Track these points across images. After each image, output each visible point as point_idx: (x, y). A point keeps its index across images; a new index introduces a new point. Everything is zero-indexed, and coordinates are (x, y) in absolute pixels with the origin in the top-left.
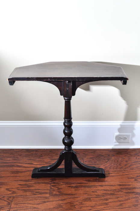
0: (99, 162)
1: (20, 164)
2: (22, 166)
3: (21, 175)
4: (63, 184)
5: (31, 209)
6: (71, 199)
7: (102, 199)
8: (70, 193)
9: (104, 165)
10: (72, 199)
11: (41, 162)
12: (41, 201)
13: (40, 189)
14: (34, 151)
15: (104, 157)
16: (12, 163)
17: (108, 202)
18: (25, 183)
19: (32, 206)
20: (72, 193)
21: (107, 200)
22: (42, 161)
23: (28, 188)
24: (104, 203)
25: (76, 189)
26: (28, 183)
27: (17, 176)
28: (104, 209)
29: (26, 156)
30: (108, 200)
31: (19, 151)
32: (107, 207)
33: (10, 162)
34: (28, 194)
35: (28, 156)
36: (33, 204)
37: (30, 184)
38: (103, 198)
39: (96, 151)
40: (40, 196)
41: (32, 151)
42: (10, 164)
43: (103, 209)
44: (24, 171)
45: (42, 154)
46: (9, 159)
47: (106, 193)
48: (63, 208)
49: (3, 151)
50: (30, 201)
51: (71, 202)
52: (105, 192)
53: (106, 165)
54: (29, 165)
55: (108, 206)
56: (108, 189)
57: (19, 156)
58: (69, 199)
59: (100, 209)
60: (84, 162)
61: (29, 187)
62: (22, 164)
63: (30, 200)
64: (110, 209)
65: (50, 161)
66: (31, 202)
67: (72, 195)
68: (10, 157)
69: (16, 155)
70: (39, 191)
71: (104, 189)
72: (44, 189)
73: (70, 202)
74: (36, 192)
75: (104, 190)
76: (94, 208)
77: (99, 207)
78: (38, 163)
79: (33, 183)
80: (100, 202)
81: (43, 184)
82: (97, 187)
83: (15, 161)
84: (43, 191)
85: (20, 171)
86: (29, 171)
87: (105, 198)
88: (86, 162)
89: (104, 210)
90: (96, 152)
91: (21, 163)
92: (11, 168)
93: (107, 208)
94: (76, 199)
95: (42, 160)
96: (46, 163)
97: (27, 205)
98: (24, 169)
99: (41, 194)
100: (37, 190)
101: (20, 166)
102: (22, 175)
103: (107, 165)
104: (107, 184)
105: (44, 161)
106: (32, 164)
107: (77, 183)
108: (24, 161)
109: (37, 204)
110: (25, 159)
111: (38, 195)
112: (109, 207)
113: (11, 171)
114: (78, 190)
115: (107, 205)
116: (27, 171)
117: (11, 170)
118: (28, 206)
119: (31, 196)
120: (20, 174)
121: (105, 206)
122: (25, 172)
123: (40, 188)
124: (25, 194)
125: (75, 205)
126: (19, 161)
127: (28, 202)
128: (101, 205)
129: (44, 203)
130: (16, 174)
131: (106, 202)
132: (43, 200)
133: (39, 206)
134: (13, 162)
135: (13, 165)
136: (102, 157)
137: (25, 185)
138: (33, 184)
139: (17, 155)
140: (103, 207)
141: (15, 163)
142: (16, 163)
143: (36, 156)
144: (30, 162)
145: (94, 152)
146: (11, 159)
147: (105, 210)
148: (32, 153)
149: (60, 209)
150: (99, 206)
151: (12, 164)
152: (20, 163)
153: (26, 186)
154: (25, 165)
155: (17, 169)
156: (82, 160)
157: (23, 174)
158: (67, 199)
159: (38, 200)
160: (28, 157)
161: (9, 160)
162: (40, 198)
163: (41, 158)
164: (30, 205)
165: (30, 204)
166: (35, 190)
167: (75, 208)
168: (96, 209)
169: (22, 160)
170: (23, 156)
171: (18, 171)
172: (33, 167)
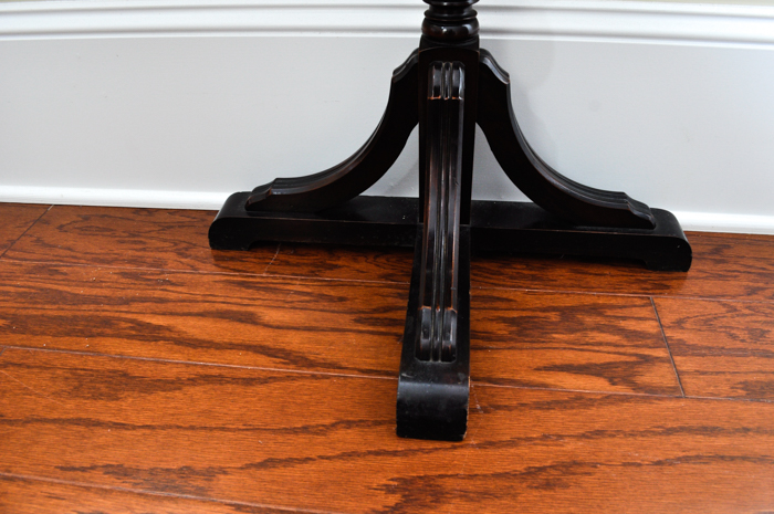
1: (164, 314)
2: (168, 329)
3: (135, 419)
11: (322, 304)
16: (110, 301)
22: (331, 299)
27: (98, 424)
31: (181, 225)
33: (95, 292)
35: (232, 259)
39: (729, 247)
42: (87, 310)
44: (171, 373)
46: (96, 271)
49: (86, 219)
54: (224, 325)
57: (170, 256)
60: (661, 325)
62: (172, 314)
65: (391, 300)
68: (109, 262)
69: (160, 244)
78: (299, 317)
83: (130, 293)
86: (208, 379)
90: (727, 252)
91: (170, 306)
92: (86, 343)
95: (333, 293)
96: (357, 321)
98: (179, 356)
101: (159, 328)
102: (142, 419)
105: (343, 299)
106: (250, 319)
108: (199, 292)
110: (205, 278)
113: (73, 370)
116: (193, 381)
117: (76, 362)
120: (131, 407)
122: (175, 384)
126: (158, 294)
130: (96, 396)
134: (119, 294)
135: (107, 322)
139: (162, 250)
141: (127, 301)
142: (136, 307)
144: (238, 299)
145: (717, 251)
146: (109, 272)
151: (108, 311)
152: (162, 307)
154: (192, 327)
155: (122, 358)
156: (644, 312)
160: (233, 264)
161: (97, 283)
163: (328, 276)
169: (182, 285)
170: (196, 258)
171: (125, 375)
172: (247, 347)
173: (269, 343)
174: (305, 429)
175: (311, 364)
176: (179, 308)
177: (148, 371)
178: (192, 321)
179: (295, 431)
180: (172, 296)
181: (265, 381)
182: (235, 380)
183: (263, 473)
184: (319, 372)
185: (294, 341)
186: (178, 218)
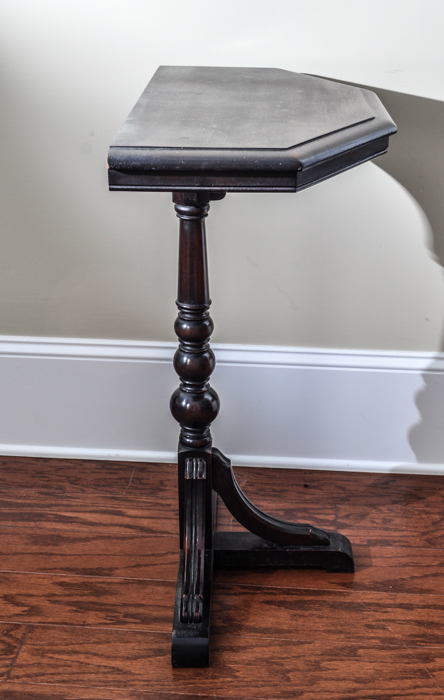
0: (405, 520)
1: (72, 511)
2: (76, 518)
3: (69, 552)
4: (242, 590)
5: (100, 675)
6: (272, 648)
7: (407, 656)
8: (269, 625)
9: (424, 534)
10: (277, 649)
11: (158, 508)
12: (144, 646)
13: (143, 605)
14: (132, 467)
15: (428, 506)
16: (38, 505)
17: (431, 665)
18: (86, 580)
19: (104, 662)
20: (280, 627)
21: (427, 658)
22: (163, 505)
23: (92, 599)
24: (414, 671)
25: (299, 612)
26: (94, 579)
27: (51, 554)
28: (411, 691)
29: (99, 486)
30: (433, 660)
31: (69, 468)
32: (428, 686)
33: (28, 501)
34: (91, 618)
35: (104, 486)
36: (108, 657)
37: (103, 585)
38: (410, 651)
40: (140, 628)
41: (125, 470)
42: (26, 510)
43: (407, 691)
44: (84, 535)
45: (166, 483)
46: (24, 492)
47: (423, 636)
48: (236, 677)
49: (5, 463)
50: (100, 646)
51: (271, 658)
52: (423, 630)
53: (432, 531)
54: (106, 516)
55: (432, 681)
56: (436, 619)
57: (66, 484)
58: (266, 646)
59: (396, 692)
60: (337, 517)
61: (97, 596)
62: (76, 511)
63: (98, 643)
64: (439, 694)
66: (103, 648)
67: (279, 631)
68: (31, 487)
69: (58, 478)
70: (141, 610)
71: (417, 618)
72: (162, 604)
73: (267, 656)
74: (126, 615)
75: (419, 623)
76: (370, 685)
77: (392, 684)
78: (146, 513)
79: (116, 581)
80: (397, 665)
81: (160, 589)
82: (389, 609)
83: (49, 502)
84: (155, 614)
85: (66, 535)
86: (102, 538)
87: (420, 650)
88: (347, 517)
89: (411, 697)
90: (392, 484)
91: (74, 508)
92: (32, 524)
93: (426, 690)
94: (294, 648)
95: (163, 502)
97: (82, 660)
98: (85, 529)
99: (148, 624)
100: (131, 605)
101: (71, 517)
102: (73, 552)
103: (438, 534)
104: (430, 602)
105: (169, 505)
106: (120, 514)
107: (305, 591)
108: (88, 502)
109: (128, 658)
110: (91, 495)
111: (133, 626)
112: (434, 686)
113: (31, 535)
114: (303, 616)
115: (428, 677)
116: (95, 538)
117: (30, 532)
118: (87, 661)
119: (104, 628)
120: (65, 548)
121: (419, 682)
122: (87, 539)
123: (143, 602)
124: (79, 617)
125: (288, 671)
126: (65, 502)
127: (88, 647)
128: (402, 678)
129: (156, 655)
130: (47, 544)
131: (422, 666)
132: (155, 646)
133: (135, 667)
134: (43, 502)
135: (40, 515)
136: (416, 505)
137: (85, 585)
138: (116, 587)
139: (60, 481)
140: (408, 683)
141: (49, 506)
142: (54, 508)
143: (140, 486)
144: (110, 505)
145: (387, 483)
146: (33, 492)
147: (417, 697)
148: (123, 474)
149: (221, 680)
150: (391, 679)
151: (38, 510)
152: (70, 508)
153: (86, 592)
154: (90, 517)
155: (54, 530)
157: (79, 547)
158: (257, 646)
159: (133, 644)
160: (105, 489)
161: (25, 498)
162: (140, 638)
163: (161, 494)
164: (96, 661)
165: (95, 654)
166: (125, 605)
167: (288, 679)
168: (378, 692)
169: (78, 498)
170: (83, 485)
171: (59, 536)
172: (121, 525)
173: (132, 524)
174: (153, 555)
175: (154, 532)
176: (79, 509)
177: (71, 535)
178: (88, 515)
179: (148, 555)
180: (74, 504)
181: (132, 538)
182: (116, 538)
183: (135, 569)
184: (159, 535)
185: (145, 523)
186: (64, 464)
